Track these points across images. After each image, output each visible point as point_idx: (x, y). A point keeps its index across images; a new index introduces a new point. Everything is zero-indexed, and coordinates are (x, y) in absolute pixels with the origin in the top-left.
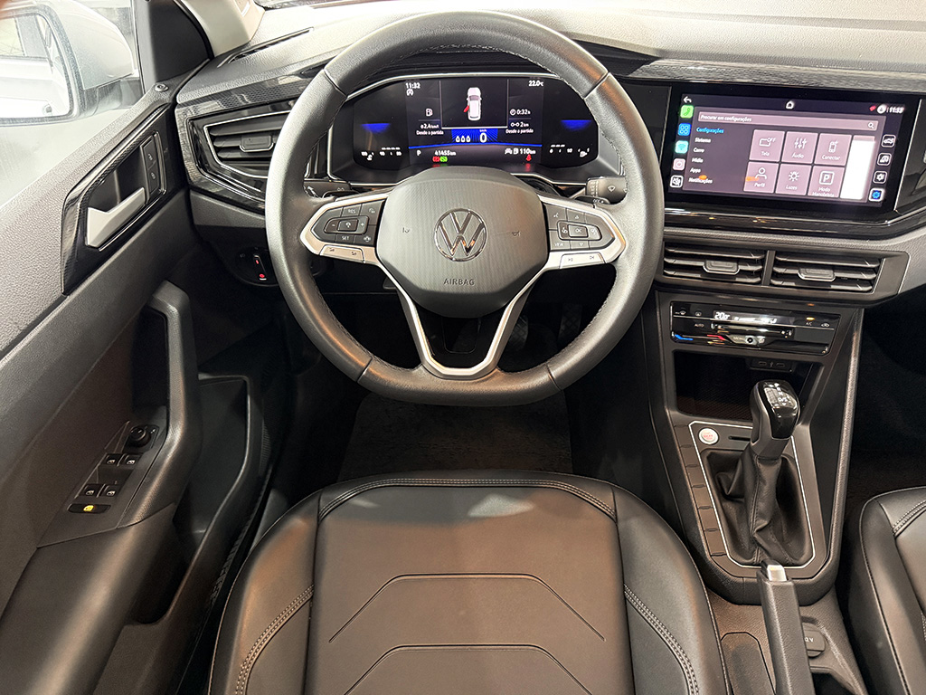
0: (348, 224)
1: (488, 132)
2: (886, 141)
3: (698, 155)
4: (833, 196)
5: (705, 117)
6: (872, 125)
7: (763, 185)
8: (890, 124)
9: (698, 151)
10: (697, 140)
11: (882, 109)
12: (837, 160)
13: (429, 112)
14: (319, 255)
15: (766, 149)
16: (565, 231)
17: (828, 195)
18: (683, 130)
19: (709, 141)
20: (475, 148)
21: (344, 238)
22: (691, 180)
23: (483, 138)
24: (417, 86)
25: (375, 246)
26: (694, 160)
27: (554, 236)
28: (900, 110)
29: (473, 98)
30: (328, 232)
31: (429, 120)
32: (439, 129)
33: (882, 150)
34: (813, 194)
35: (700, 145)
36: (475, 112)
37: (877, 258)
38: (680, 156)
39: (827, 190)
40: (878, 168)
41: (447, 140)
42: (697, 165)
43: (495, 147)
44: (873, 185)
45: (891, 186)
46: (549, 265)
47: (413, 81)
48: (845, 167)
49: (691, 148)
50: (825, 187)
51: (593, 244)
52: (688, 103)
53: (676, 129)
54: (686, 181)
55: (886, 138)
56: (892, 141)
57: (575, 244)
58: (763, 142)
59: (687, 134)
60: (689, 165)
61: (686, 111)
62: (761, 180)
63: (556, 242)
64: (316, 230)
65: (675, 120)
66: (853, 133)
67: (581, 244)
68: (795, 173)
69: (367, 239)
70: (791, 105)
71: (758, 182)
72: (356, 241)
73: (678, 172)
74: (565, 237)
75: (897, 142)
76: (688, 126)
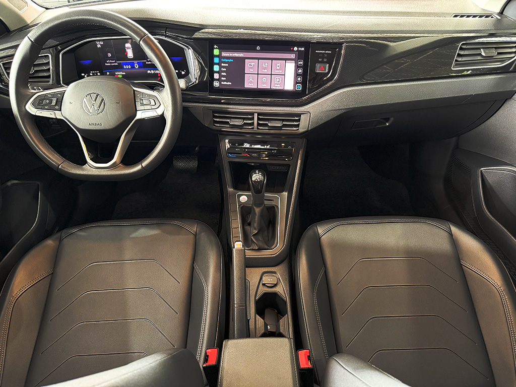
0: (48, 101)
1: (138, 63)
2: (299, 63)
3: (224, 72)
4: (281, 88)
5: (224, 54)
6: (293, 56)
7: (252, 84)
8: (300, 56)
9: (224, 69)
10: (223, 65)
11: (296, 49)
12: (280, 72)
13: (110, 55)
14: (35, 115)
15: (251, 68)
16: (142, 102)
17: (279, 88)
18: (216, 60)
19: (227, 65)
20: (133, 70)
21: (46, 107)
22: (222, 83)
23: (137, 66)
24: (102, 43)
25: (61, 110)
26: (223, 74)
27: (138, 104)
28: (303, 49)
29: (128, 48)
30: (39, 104)
31: (110, 59)
32: (115, 62)
33: (297, 67)
34: (273, 88)
35: (224, 67)
36: (130, 54)
37: (299, 115)
38: (217, 72)
39: (279, 86)
40: (297, 75)
41: (120, 67)
42: (224, 76)
43: (142, 70)
44: (297, 83)
45: (304, 83)
46: (137, 117)
47: (99, 41)
48: (284, 75)
49: (220, 69)
50: (278, 84)
51: (153, 107)
52: (216, 48)
53: (213, 60)
54: (220, 84)
55: (299, 61)
56: (302, 63)
57: (146, 107)
58: (250, 65)
59: (218, 62)
60: (221, 76)
61: (216, 52)
62: (251, 82)
63: (139, 107)
64: (33, 104)
65: (212, 56)
66: (286, 60)
67: (149, 107)
68: (264, 79)
69: (57, 107)
70: (258, 48)
71: (250, 83)
72: (52, 108)
73: (216, 80)
74: (142, 104)
75: (304, 63)
76: (218, 58)
